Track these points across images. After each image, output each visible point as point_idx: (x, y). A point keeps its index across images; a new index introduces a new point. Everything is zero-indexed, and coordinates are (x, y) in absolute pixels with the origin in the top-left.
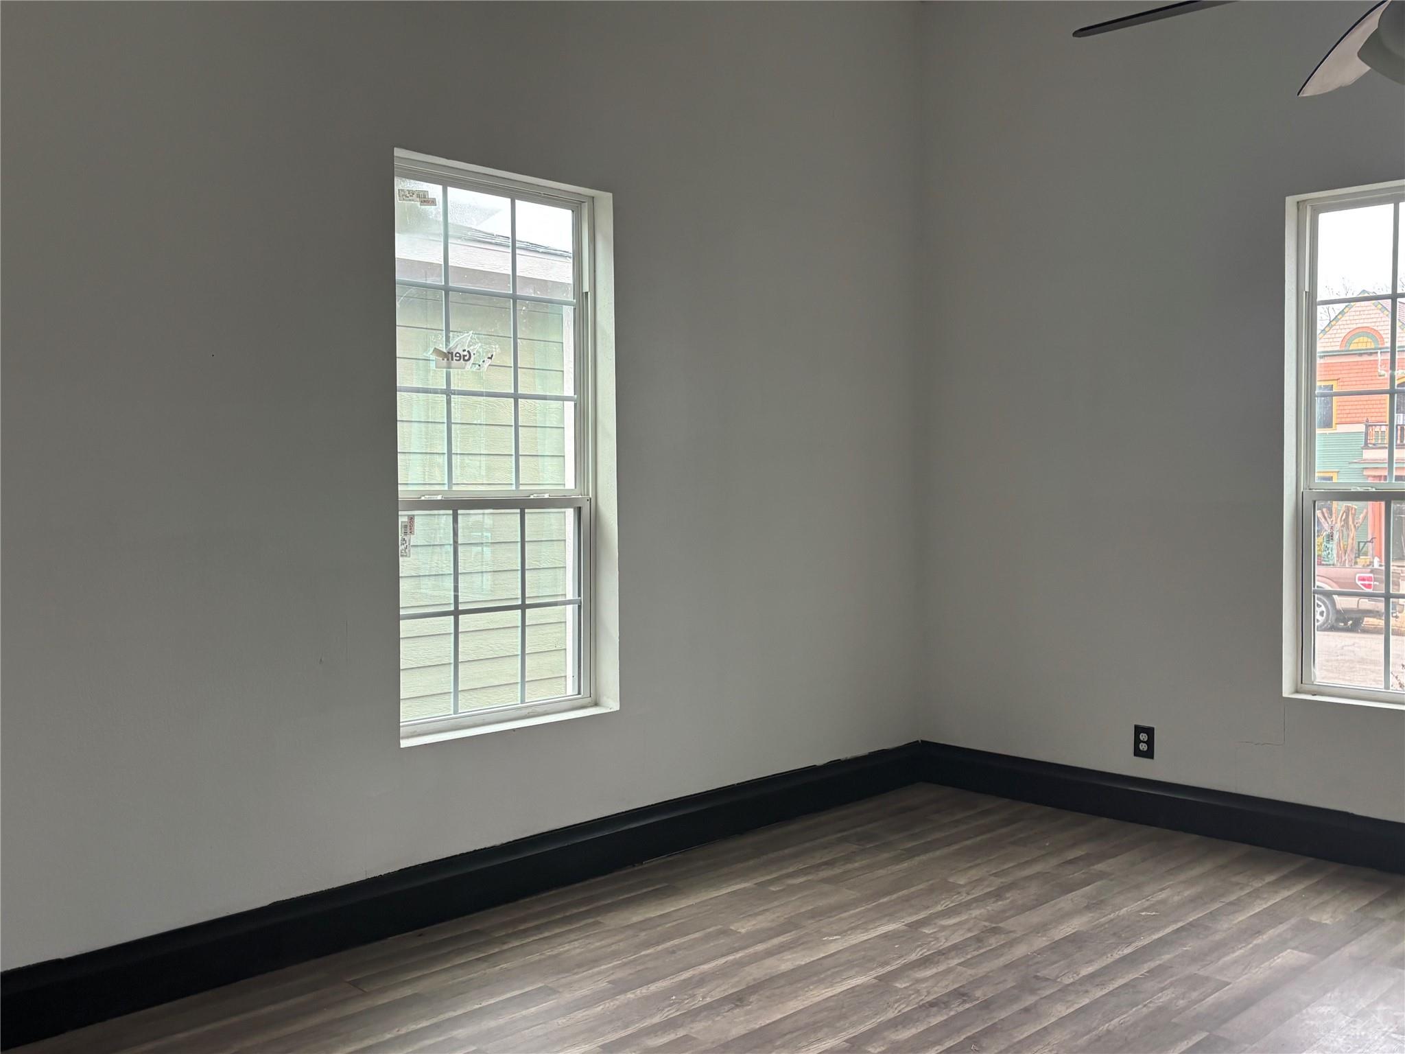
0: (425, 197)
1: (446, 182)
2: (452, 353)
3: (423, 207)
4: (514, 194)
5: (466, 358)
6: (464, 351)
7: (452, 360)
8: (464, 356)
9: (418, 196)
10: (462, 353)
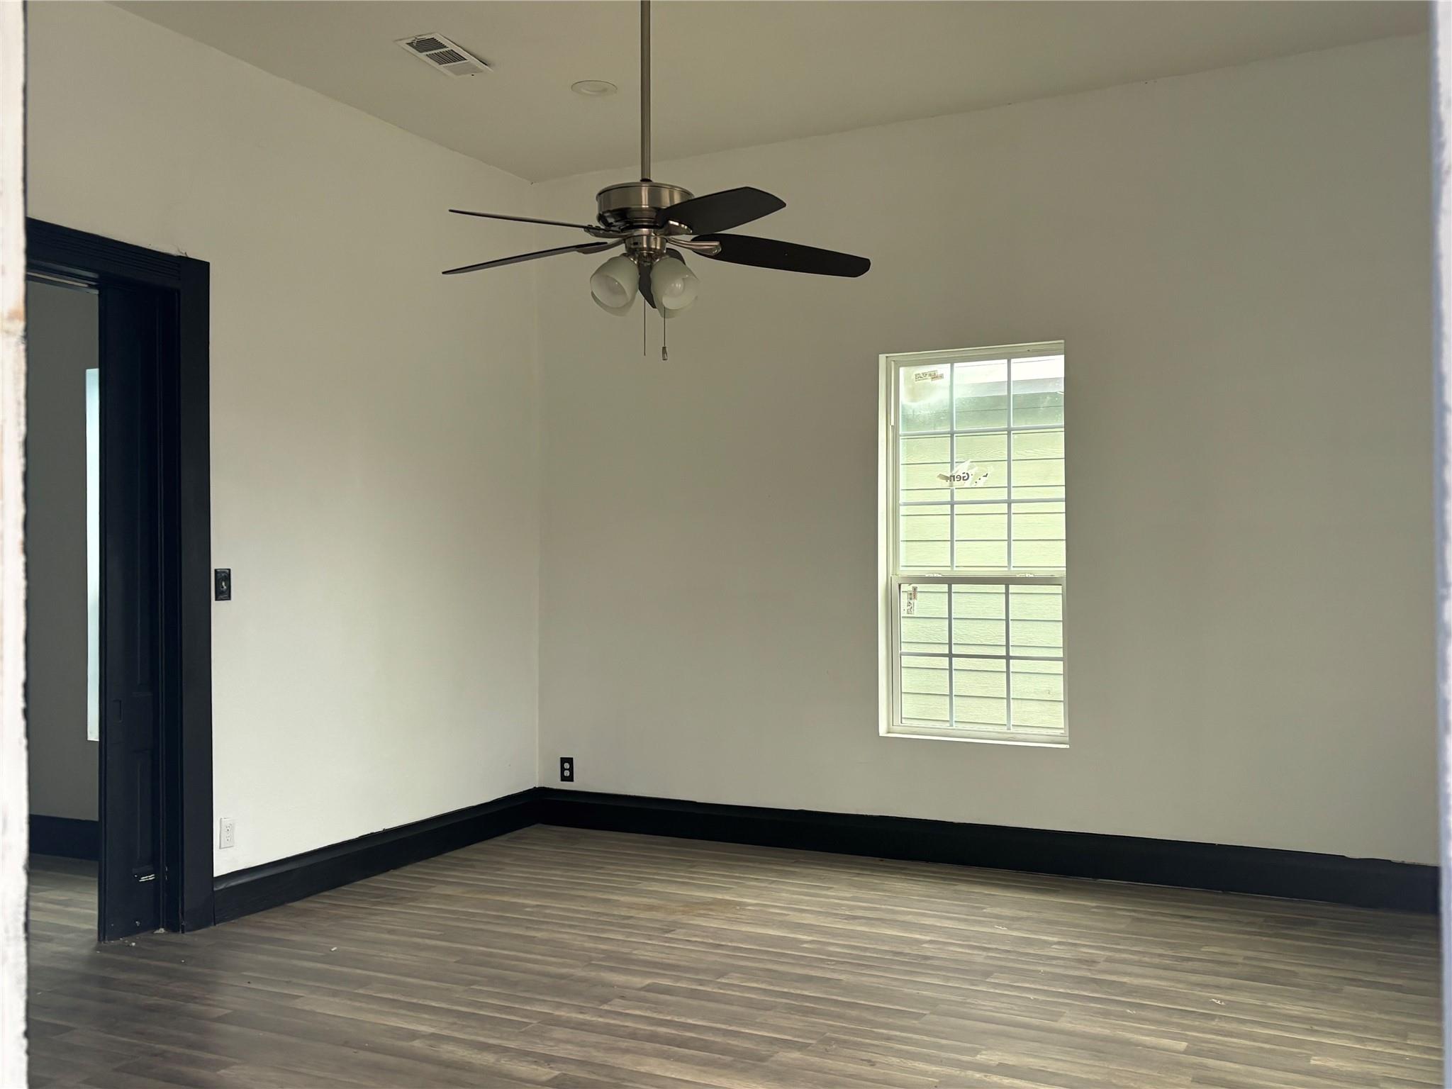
0: (935, 375)
1: (952, 361)
2: (954, 476)
3: (933, 382)
4: (1009, 357)
5: (965, 478)
6: (964, 473)
7: (954, 480)
8: (964, 477)
9: (930, 375)
10: (962, 475)
